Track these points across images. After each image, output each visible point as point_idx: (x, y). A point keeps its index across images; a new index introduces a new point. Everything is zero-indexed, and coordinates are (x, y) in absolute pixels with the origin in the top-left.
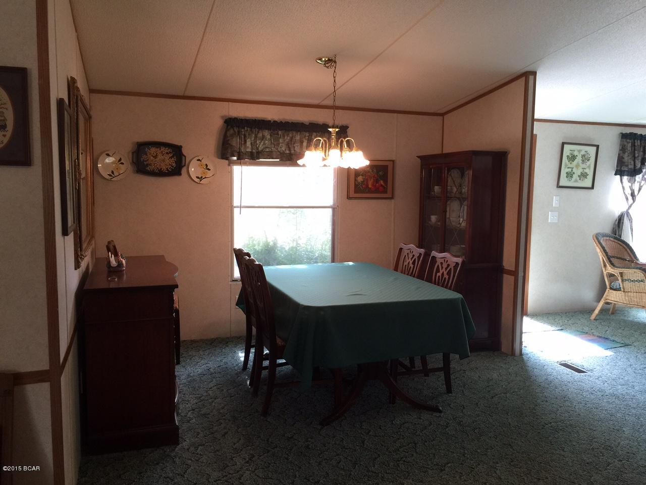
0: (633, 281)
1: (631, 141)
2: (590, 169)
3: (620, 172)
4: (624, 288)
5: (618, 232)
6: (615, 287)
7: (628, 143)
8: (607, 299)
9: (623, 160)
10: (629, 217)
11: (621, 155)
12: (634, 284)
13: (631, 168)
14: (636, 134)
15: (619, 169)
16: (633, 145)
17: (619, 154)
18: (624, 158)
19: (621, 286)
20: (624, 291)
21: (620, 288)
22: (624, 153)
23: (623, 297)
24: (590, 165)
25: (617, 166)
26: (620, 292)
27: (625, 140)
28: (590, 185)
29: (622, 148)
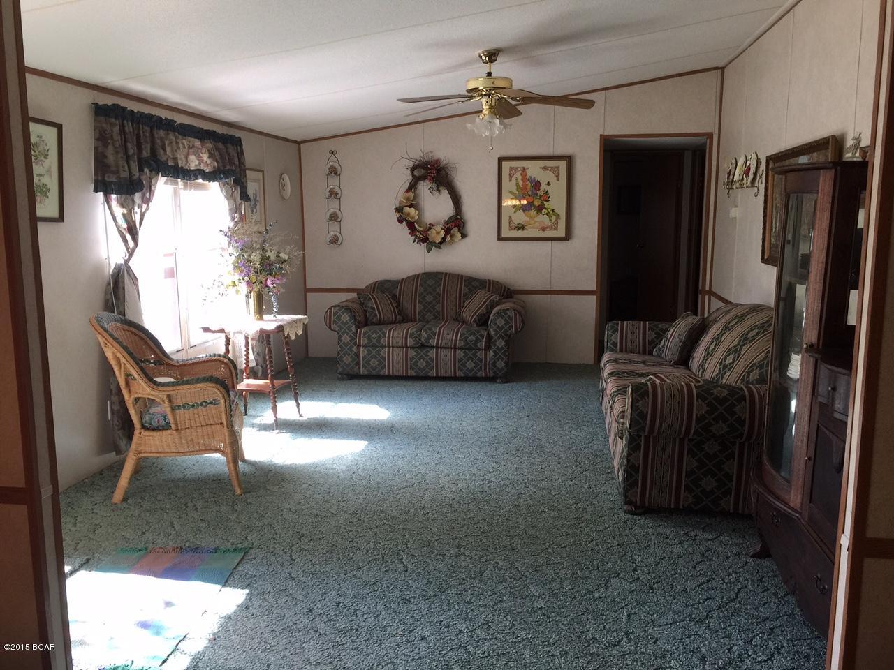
0: (193, 406)
1: (117, 122)
2: (51, 176)
3: (103, 186)
4: (176, 425)
5: (118, 307)
6: (155, 425)
7: (112, 125)
8: (140, 453)
9: (105, 160)
10: (132, 275)
11: (100, 150)
12: (196, 411)
13: (125, 178)
14: (124, 109)
15: (100, 178)
16: (123, 132)
17: (96, 148)
18: (106, 157)
19: (171, 421)
20: (177, 430)
21: (168, 424)
22: (106, 145)
23: (177, 440)
24: (50, 167)
25: (96, 174)
26: (169, 432)
27: (102, 119)
28: (55, 214)
29: (100, 134)
